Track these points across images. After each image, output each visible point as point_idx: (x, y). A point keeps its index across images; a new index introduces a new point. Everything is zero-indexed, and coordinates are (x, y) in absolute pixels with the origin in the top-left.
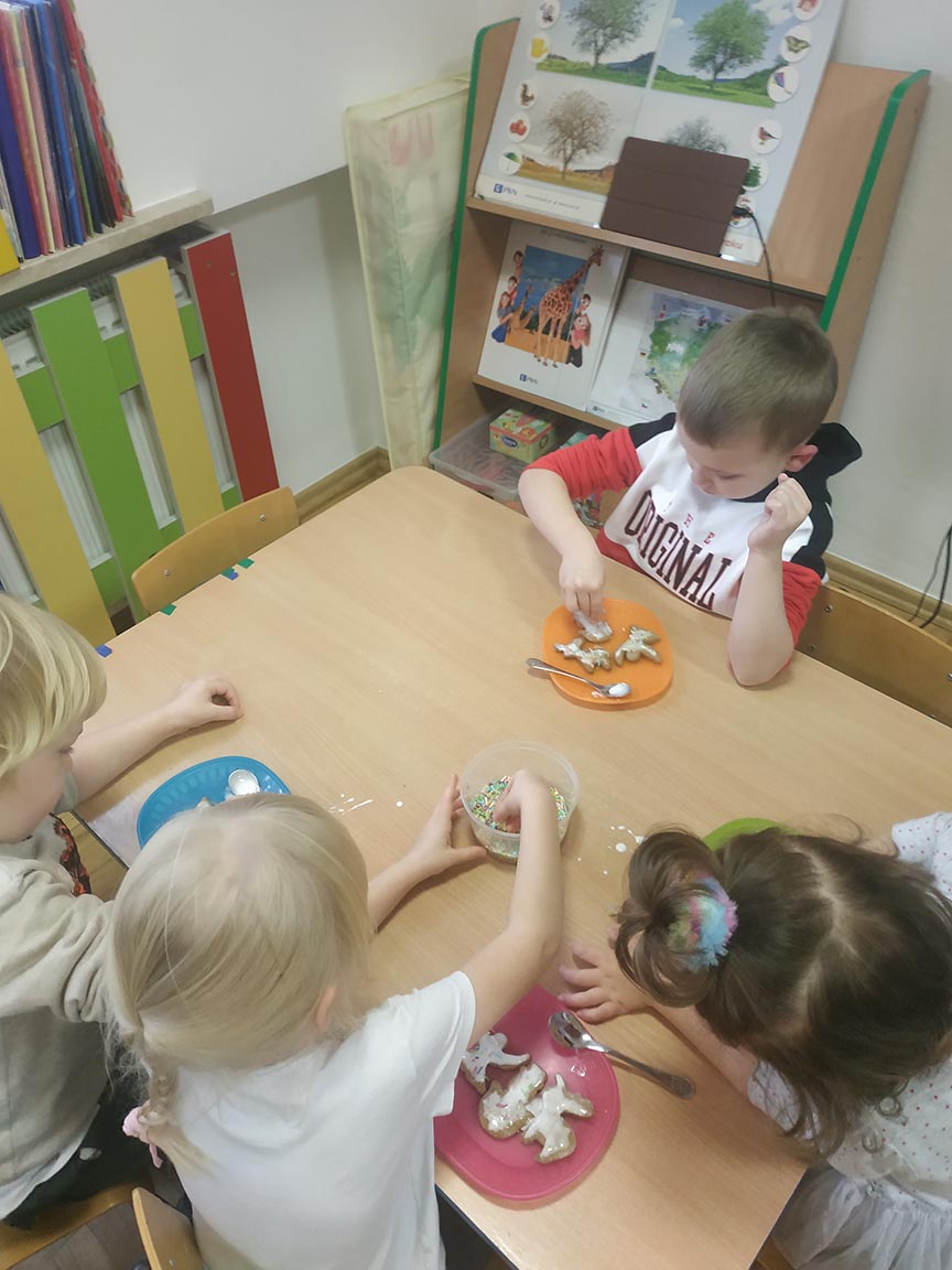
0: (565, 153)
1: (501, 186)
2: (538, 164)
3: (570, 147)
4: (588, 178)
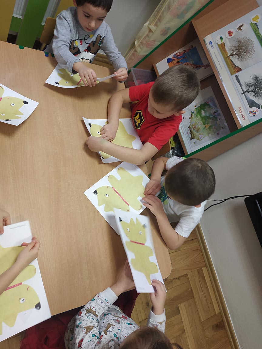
0: (233, 52)
1: (212, 43)
2: (225, 48)
3: (236, 52)
4: (231, 65)
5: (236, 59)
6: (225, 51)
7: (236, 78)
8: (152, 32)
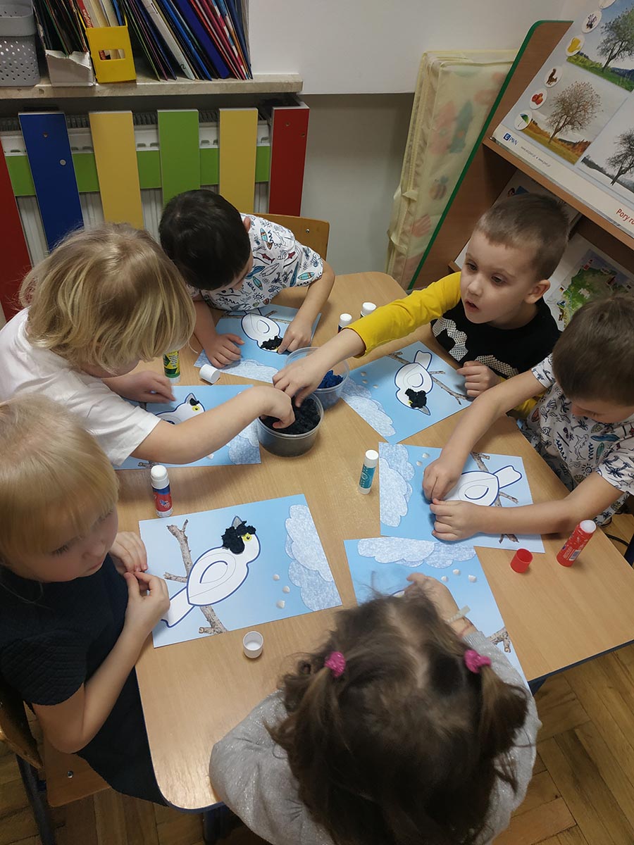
0: (558, 125)
1: (510, 136)
2: (538, 127)
3: (563, 122)
4: (565, 147)
6: (541, 132)
7: (586, 164)
8: (414, 201)
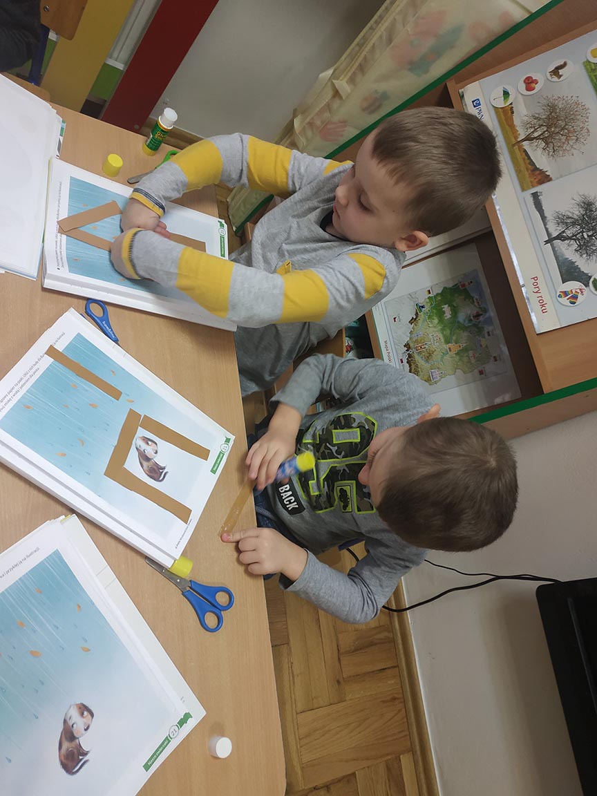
0: (532, 133)
1: (479, 104)
2: (513, 118)
3: (540, 133)
5: (540, 151)
6: (512, 126)
7: (534, 200)
